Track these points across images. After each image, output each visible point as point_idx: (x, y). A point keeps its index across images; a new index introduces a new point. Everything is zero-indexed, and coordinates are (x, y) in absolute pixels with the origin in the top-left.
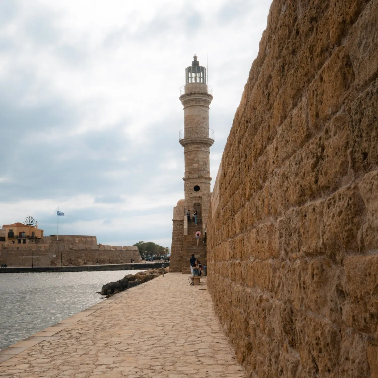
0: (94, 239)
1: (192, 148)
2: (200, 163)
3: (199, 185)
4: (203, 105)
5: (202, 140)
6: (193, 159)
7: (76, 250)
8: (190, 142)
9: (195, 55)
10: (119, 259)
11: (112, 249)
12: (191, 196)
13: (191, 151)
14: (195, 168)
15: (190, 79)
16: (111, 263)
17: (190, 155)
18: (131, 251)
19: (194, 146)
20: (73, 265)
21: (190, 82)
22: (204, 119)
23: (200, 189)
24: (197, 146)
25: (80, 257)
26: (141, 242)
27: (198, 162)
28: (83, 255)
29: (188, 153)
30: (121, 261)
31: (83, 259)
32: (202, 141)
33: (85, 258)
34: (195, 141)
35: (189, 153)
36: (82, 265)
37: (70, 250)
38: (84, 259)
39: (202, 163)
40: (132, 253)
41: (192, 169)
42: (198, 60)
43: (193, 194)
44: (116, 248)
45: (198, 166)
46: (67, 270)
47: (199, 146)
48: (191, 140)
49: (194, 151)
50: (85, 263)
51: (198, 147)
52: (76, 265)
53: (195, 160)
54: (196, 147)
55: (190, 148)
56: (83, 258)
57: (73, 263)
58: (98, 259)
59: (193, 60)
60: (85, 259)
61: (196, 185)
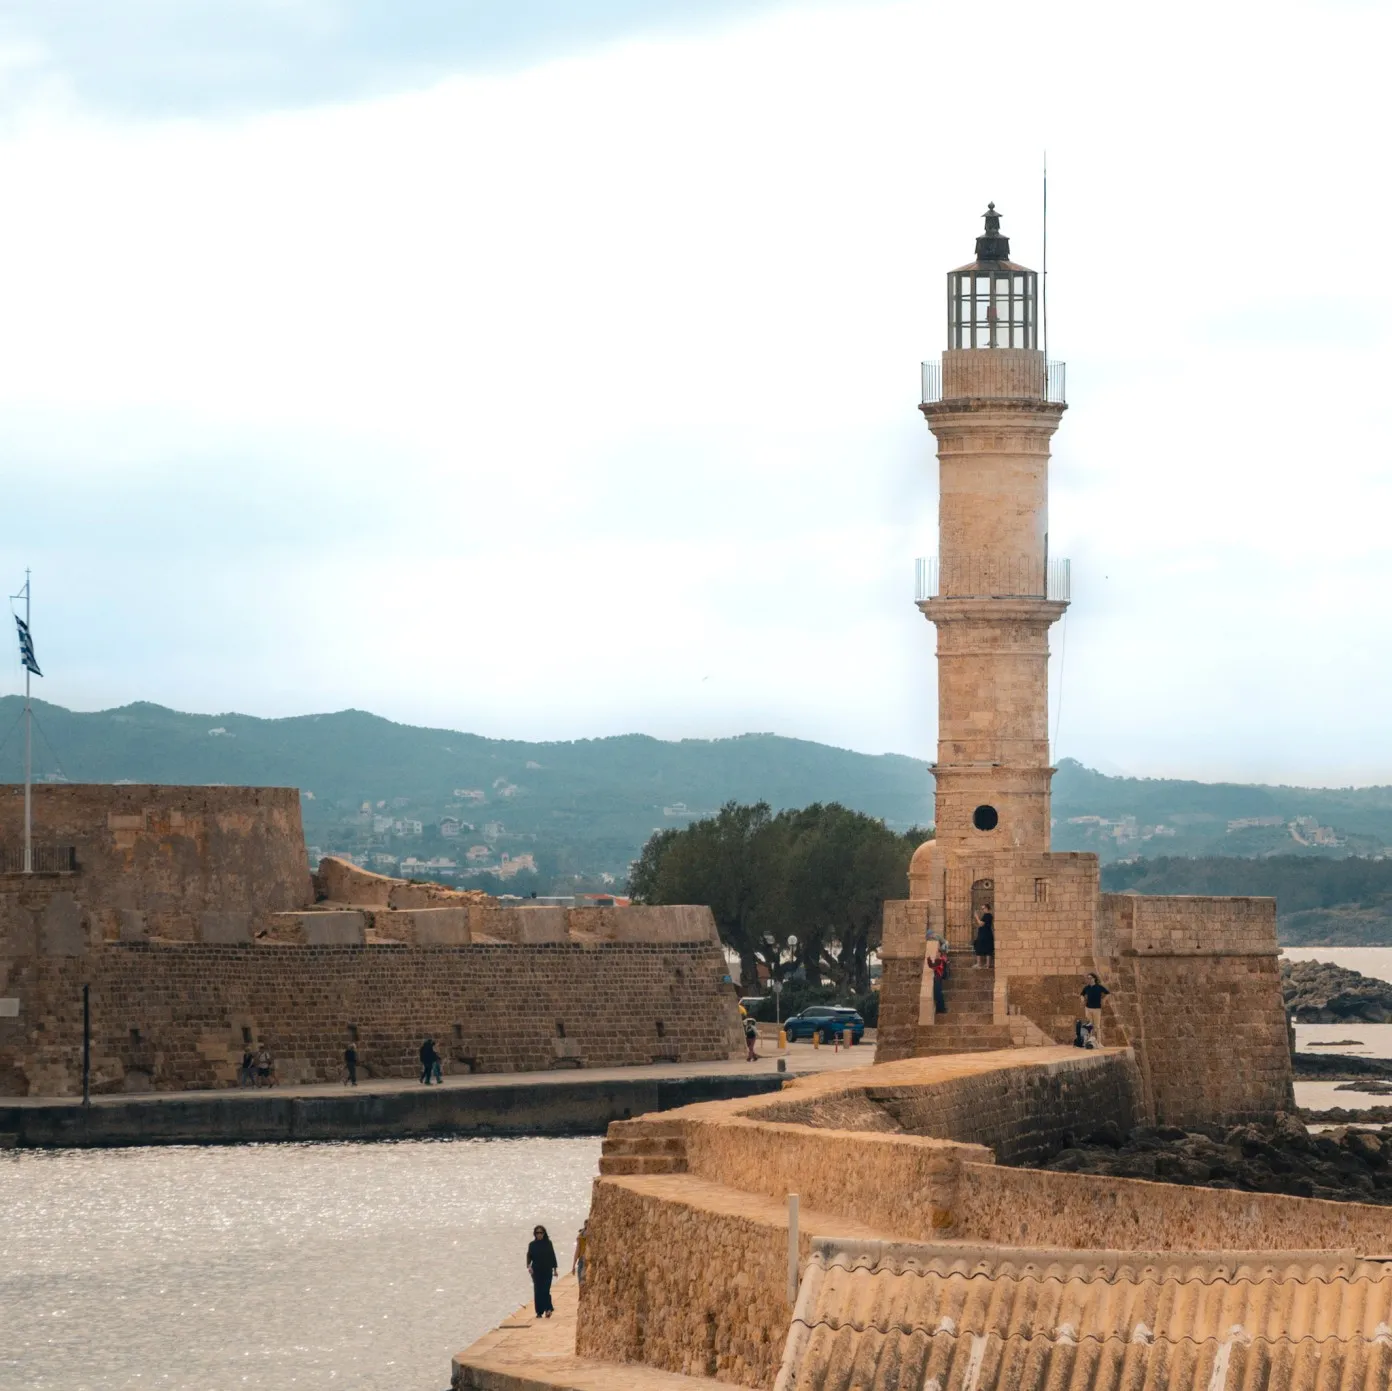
0: (280, 818)
1: (968, 640)
2: (1001, 707)
3: (996, 806)
4: (1019, 450)
5: (1008, 611)
6: (972, 691)
7: (174, 956)
8: (961, 616)
9: (991, 206)
10: (545, 1025)
11: (479, 938)
12: (959, 851)
13: (963, 655)
14: (981, 732)
15: (966, 332)
16: (474, 1068)
17: (960, 671)
18: (651, 948)
19: (974, 633)
20: (159, 1084)
21: (966, 344)
22: (1020, 514)
23: (1000, 820)
24: (989, 633)
25: (220, 1016)
26: (746, 813)
27: (991, 704)
28: (237, 993)
29: (953, 660)
30: (561, 1047)
31: (237, 1032)
32: (1013, 616)
33: (250, 1020)
34: (977, 616)
35: (955, 663)
36: (233, 1085)
37: (130, 957)
38: (246, 1031)
39: (1011, 709)
40: (655, 963)
41: (969, 732)
42: (1003, 232)
43: (969, 841)
44: (516, 931)
45: (991, 723)
46: (132, 1129)
47: (998, 632)
48: (964, 612)
49: (976, 655)
50: (254, 1071)
51: (995, 639)
52: (181, 1082)
53: (982, 693)
54: (985, 641)
55: (961, 640)
56: (237, 1021)
57: (157, 1069)
58: (364, 1030)
59: (981, 231)
60: (255, 1032)
61: (984, 802)
